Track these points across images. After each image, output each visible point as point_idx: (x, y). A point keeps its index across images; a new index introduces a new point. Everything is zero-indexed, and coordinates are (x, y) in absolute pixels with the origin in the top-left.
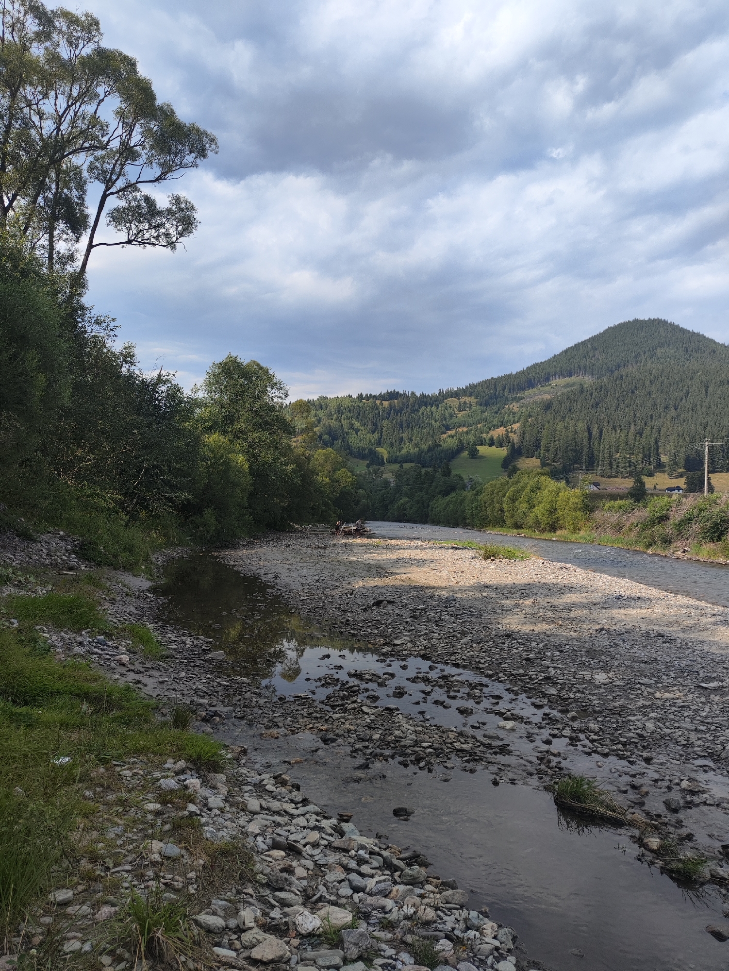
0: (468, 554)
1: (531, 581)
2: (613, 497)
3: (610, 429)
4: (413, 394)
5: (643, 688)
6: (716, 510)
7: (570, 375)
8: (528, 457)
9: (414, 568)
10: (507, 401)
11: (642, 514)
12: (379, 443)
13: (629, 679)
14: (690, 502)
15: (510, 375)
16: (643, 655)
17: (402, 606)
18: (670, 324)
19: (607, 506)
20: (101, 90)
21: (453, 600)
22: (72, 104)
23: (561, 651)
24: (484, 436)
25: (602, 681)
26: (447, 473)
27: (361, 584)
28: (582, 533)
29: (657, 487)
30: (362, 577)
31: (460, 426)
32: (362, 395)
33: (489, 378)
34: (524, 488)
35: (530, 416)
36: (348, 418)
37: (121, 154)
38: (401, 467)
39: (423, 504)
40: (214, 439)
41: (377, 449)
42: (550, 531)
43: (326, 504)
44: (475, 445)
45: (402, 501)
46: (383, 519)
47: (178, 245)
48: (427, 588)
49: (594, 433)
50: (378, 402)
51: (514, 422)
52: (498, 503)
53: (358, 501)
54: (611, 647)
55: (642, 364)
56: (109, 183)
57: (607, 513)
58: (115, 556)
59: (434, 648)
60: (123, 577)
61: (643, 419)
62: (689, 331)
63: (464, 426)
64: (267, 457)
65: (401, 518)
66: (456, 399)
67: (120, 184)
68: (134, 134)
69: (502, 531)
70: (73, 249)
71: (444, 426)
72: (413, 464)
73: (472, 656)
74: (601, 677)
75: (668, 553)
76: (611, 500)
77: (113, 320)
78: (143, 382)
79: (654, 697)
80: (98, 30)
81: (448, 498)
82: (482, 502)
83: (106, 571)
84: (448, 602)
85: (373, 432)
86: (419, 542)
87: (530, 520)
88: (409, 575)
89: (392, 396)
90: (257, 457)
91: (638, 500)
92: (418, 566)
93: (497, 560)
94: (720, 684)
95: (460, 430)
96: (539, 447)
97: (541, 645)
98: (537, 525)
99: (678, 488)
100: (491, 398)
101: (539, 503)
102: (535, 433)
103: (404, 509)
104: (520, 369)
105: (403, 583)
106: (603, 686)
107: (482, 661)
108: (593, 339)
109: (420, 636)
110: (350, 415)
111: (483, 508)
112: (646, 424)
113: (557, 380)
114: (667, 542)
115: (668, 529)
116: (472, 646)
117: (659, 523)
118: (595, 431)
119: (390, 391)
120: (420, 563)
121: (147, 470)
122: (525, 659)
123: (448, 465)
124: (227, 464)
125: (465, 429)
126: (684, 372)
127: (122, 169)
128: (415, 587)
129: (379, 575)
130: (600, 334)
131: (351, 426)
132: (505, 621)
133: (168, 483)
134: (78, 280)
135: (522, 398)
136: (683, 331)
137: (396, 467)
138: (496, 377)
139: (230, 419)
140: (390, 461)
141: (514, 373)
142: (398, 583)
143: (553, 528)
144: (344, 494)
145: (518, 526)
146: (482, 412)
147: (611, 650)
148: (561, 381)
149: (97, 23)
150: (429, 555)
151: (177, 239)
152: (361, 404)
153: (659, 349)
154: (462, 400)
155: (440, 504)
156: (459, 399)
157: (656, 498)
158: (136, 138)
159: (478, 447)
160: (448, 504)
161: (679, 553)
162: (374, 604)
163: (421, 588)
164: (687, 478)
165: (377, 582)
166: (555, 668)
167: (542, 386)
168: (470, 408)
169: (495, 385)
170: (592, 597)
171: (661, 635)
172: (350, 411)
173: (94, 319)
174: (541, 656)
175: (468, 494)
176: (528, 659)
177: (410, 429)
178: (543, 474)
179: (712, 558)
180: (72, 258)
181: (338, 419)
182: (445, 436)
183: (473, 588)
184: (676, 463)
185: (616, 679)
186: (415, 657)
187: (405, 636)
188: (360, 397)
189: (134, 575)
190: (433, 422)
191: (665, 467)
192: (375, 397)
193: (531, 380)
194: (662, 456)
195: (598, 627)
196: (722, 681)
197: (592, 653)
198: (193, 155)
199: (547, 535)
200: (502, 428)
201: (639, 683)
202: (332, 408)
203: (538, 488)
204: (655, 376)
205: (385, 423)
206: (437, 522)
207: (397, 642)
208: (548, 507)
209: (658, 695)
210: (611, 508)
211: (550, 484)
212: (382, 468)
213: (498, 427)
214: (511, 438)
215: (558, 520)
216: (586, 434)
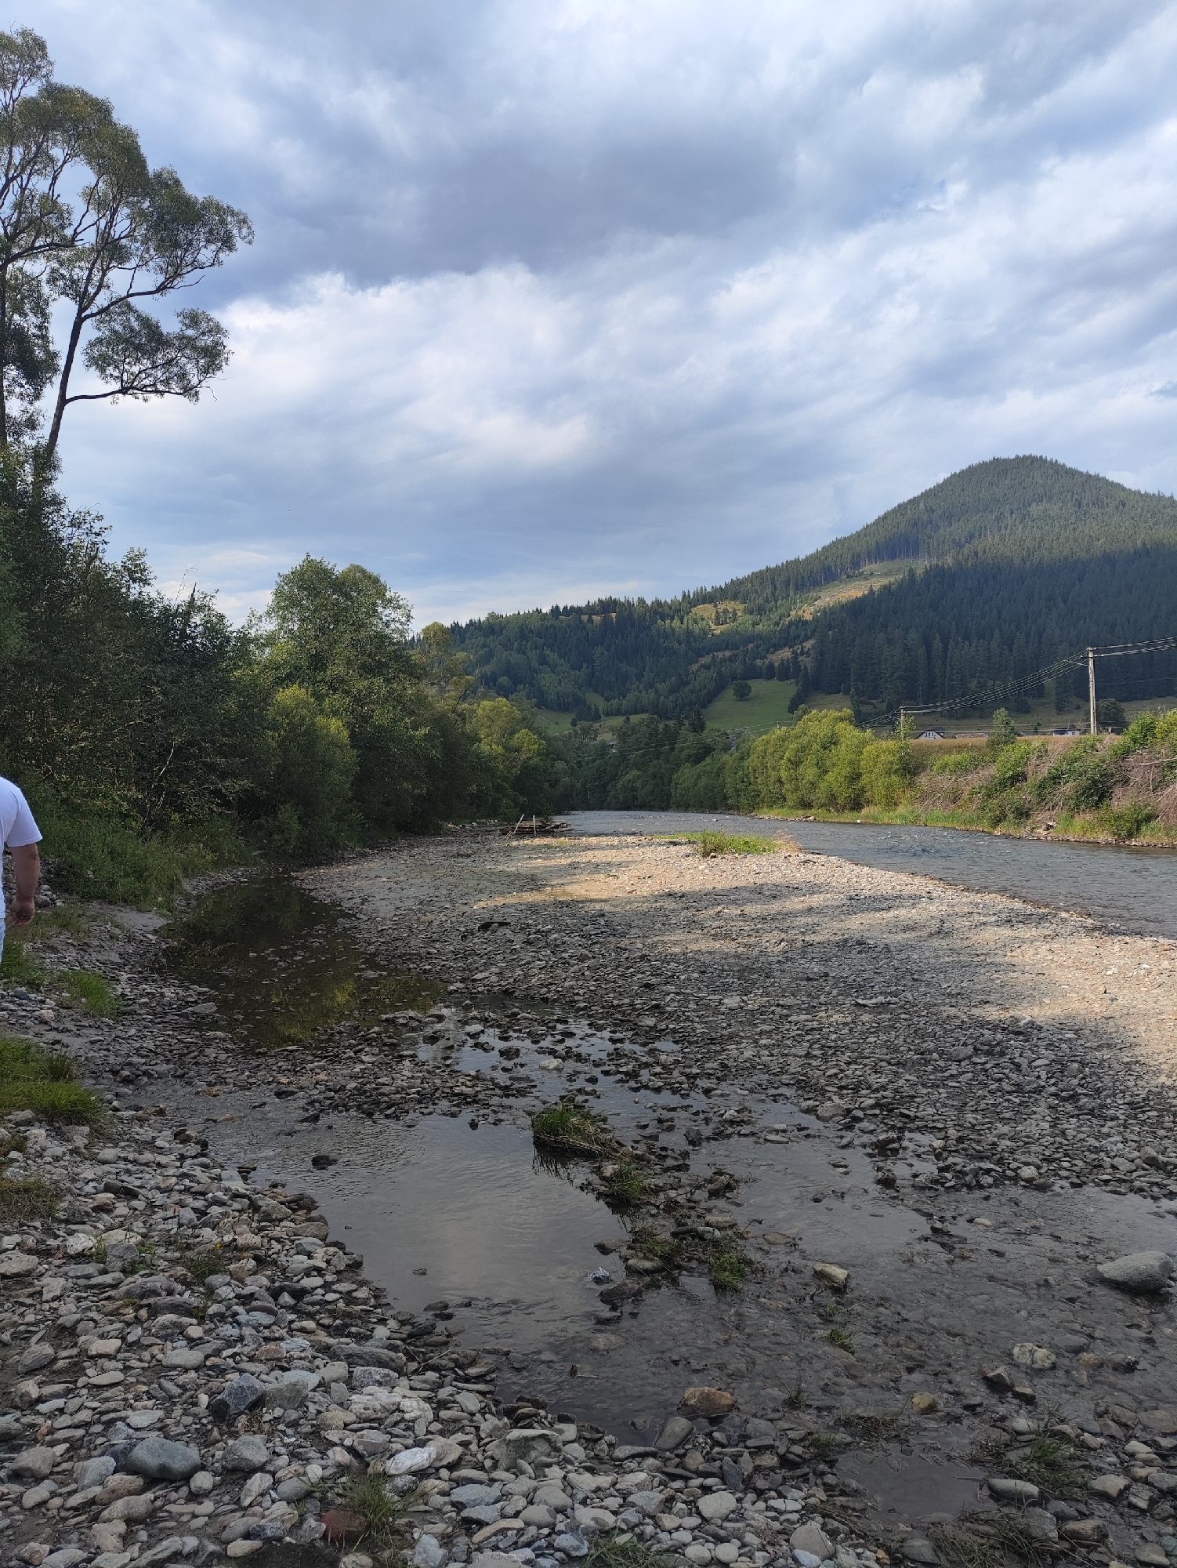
0: (687, 850)
3: (960, 639)
4: (641, 601)
6: (1091, 761)
7: (893, 557)
8: (830, 693)
10: (793, 605)
11: (988, 772)
12: (590, 684)
14: (1059, 750)
15: (797, 561)
18: (1051, 462)
19: (938, 763)
20: (58, 153)
22: (14, 178)
24: (759, 662)
26: (699, 727)
28: (901, 810)
29: (1040, 729)
31: (719, 650)
32: (557, 607)
33: (763, 568)
34: (811, 743)
35: (831, 626)
36: (537, 647)
37: (99, 252)
38: (627, 720)
39: (661, 778)
40: (291, 695)
41: (587, 695)
42: (852, 809)
43: (499, 789)
44: (744, 678)
45: (628, 777)
46: (601, 805)
47: (202, 392)
49: (935, 648)
50: (585, 618)
51: (807, 638)
52: (774, 769)
53: (557, 781)
55: (1008, 531)
56: (84, 300)
57: (938, 775)
58: (112, 884)
60: (121, 914)
61: (1012, 620)
62: (1081, 473)
63: (726, 648)
64: (382, 716)
65: (630, 803)
66: (710, 606)
67: (102, 300)
68: (118, 218)
70: (31, 409)
71: (693, 650)
72: (645, 716)
73: (572, 987)
75: (1024, 832)
76: (946, 753)
77: (99, 518)
78: (166, 610)
80: (44, 56)
81: (700, 766)
82: (750, 770)
83: (94, 907)
85: (580, 668)
87: (820, 795)
89: (608, 606)
90: (365, 719)
93: (720, 857)
95: (720, 655)
96: (849, 676)
98: (832, 801)
100: (767, 600)
101: (834, 765)
102: (840, 651)
103: (633, 789)
104: (811, 551)
107: (581, 992)
110: (541, 641)
111: (752, 779)
112: (1017, 628)
113: (874, 565)
114: (1023, 814)
115: (1024, 794)
117: (1012, 785)
118: (937, 644)
119: (603, 598)
121: (178, 750)
123: (699, 714)
124: (312, 734)
125: (727, 654)
126: (1076, 540)
127: (104, 275)
130: (938, 485)
131: (543, 661)
133: (211, 768)
134: (45, 459)
135: (817, 598)
137: (618, 721)
138: (773, 566)
139: (318, 662)
140: (608, 713)
141: (802, 557)
143: (856, 805)
144: (528, 771)
145: (806, 805)
146: (755, 624)
148: (879, 567)
149: (41, 45)
151: (200, 381)
152: (557, 623)
153: (1034, 505)
154: (721, 607)
155: (686, 775)
156: (716, 606)
157: (1006, 746)
158: (122, 225)
159: (750, 682)
160: (699, 777)
161: (1041, 832)
167: (848, 577)
168: (735, 620)
169: (773, 579)
172: (539, 635)
173: (69, 519)
175: (729, 758)
177: (638, 659)
178: (842, 719)
179: (1088, 834)
180: (32, 424)
181: (522, 651)
182: (694, 667)
188: (555, 611)
189: (140, 911)
190: (676, 645)
192: (578, 611)
193: (829, 568)
198: (213, 247)
199: (848, 816)
200: (787, 649)
202: (512, 632)
203: (833, 741)
204: (1029, 549)
205: (598, 651)
206: (685, 806)
208: (847, 771)
209: (793, 1018)
210: (943, 768)
211: (850, 734)
212: (596, 725)
213: (781, 648)
214: (802, 664)
215: (863, 790)
216: (922, 650)
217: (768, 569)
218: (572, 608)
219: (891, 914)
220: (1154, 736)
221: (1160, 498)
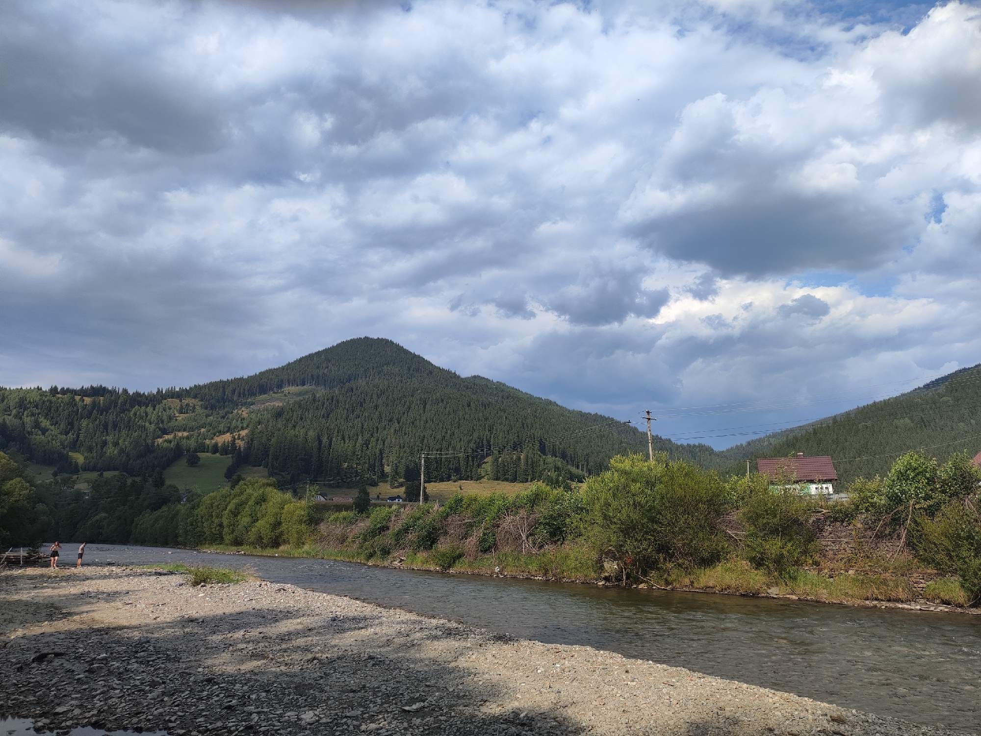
0: (176, 579)
1: (243, 609)
2: (339, 508)
3: (339, 439)
4: (125, 391)
5: (349, 722)
6: (428, 519)
7: (303, 384)
8: (255, 466)
9: (102, 605)
10: (236, 405)
11: (364, 525)
12: (74, 446)
13: (336, 714)
14: (408, 512)
15: (241, 379)
16: (353, 682)
17: (76, 658)
19: (332, 517)
21: (146, 643)
23: (267, 691)
24: (207, 442)
25: (308, 720)
26: (159, 483)
27: (20, 633)
28: (306, 547)
29: (380, 497)
30: (23, 623)
31: (179, 431)
32: (56, 388)
33: (218, 380)
34: (248, 500)
35: (259, 423)
36: (33, 415)
38: (101, 475)
39: (125, 520)
41: (70, 454)
42: (273, 547)
44: (196, 451)
45: (97, 517)
48: (114, 629)
49: (324, 441)
50: (77, 398)
51: (243, 428)
52: (217, 517)
53: (35, 519)
54: (322, 678)
55: (370, 379)
57: (330, 526)
59: (111, 710)
61: (369, 431)
63: (184, 430)
65: (96, 537)
66: (177, 400)
69: (220, 548)
71: (160, 429)
72: (116, 473)
73: (161, 714)
74: (308, 716)
75: (386, 564)
76: (337, 511)
79: (360, 730)
81: (157, 513)
82: (199, 516)
84: (141, 645)
85: (67, 433)
86: (114, 568)
87: (252, 536)
88: (92, 614)
89: (97, 391)
91: (361, 511)
92: (107, 601)
93: (208, 586)
94: (422, 704)
95: (180, 434)
96: (268, 455)
97: (245, 688)
98: (259, 542)
99: (399, 497)
100: (218, 401)
101: (263, 516)
102: (264, 439)
103: (99, 527)
104: (252, 374)
105: (82, 626)
106: (308, 726)
107: (173, 719)
108: (326, 351)
109: (95, 696)
110: (36, 411)
111: (199, 524)
112: (372, 435)
113: (290, 388)
114: (386, 552)
115: (387, 539)
116: (162, 700)
117: (380, 533)
118: (325, 440)
120: (111, 596)
122: (226, 708)
123: (161, 474)
125: (185, 434)
126: (406, 389)
128: (99, 630)
129: (50, 617)
131: (37, 425)
132: (209, 662)
135: (253, 404)
136: (407, 352)
137: (94, 475)
138: (224, 379)
140: (86, 469)
141: (245, 377)
142: (73, 627)
143: (276, 543)
144: (15, 510)
145: (237, 543)
146: (207, 416)
147: (321, 681)
148: (293, 389)
150: (122, 585)
152: (53, 399)
153: (385, 367)
154: (185, 402)
155: (147, 520)
156: (181, 401)
157: (378, 508)
159: (200, 455)
160: (157, 519)
161: (396, 563)
162: (34, 661)
163: (107, 630)
164: (407, 488)
165: (47, 627)
166: (258, 713)
167: (274, 393)
168: (194, 411)
169: (224, 388)
170: (307, 621)
171: (371, 658)
172: (36, 406)
174: (244, 700)
175: (182, 507)
176: (229, 708)
177: (117, 432)
178: (269, 485)
179: (425, 566)
181: (19, 416)
182: (160, 440)
183: (173, 624)
184: (397, 473)
185: (322, 716)
186: (83, 727)
187: (73, 699)
188: (54, 391)
190: (147, 424)
191: (388, 476)
192: (74, 392)
193: (263, 386)
194: (385, 466)
195: (310, 656)
196: (424, 701)
197: (301, 689)
199: (269, 552)
200: (228, 434)
201: (346, 717)
202: (12, 402)
203: (263, 500)
204: (381, 391)
205: (84, 423)
206: (140, 542)
207: (60, 709)
208: (272, 520)
209: (363, 727)
210: (336, 519)
211: (276, 496)
212: (75, 477)
213: (224, 433)
214: (238, 445)
215: (281, 534)
216: (316, 443)
217: (221, 381)
218: (68, 389)
219: (371, 631)
220: (461, 507)
221: (449, 372)
